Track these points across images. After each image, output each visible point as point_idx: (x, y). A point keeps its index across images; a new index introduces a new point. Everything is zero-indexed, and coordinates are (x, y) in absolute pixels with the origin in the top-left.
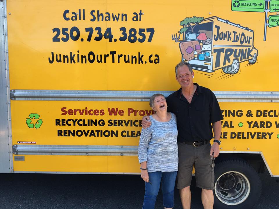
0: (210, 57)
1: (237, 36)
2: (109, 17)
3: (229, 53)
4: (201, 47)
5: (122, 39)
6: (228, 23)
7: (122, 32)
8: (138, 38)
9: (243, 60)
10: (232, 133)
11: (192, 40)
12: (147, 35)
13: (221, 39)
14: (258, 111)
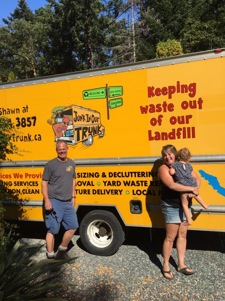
0: (73, 134)
1: (89, 117)
2: (9, 112)
3: (85, 130)
4: (66, 127)
5: (18, 125)
6: (82, 108)
7: (17, 120)
8: (27, 124)
9: (95, 135)
10: (93, 190)
11: (60, 123)
12: (32, 121)
13: (79, 121)
14: (110, 173)
